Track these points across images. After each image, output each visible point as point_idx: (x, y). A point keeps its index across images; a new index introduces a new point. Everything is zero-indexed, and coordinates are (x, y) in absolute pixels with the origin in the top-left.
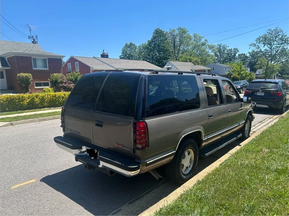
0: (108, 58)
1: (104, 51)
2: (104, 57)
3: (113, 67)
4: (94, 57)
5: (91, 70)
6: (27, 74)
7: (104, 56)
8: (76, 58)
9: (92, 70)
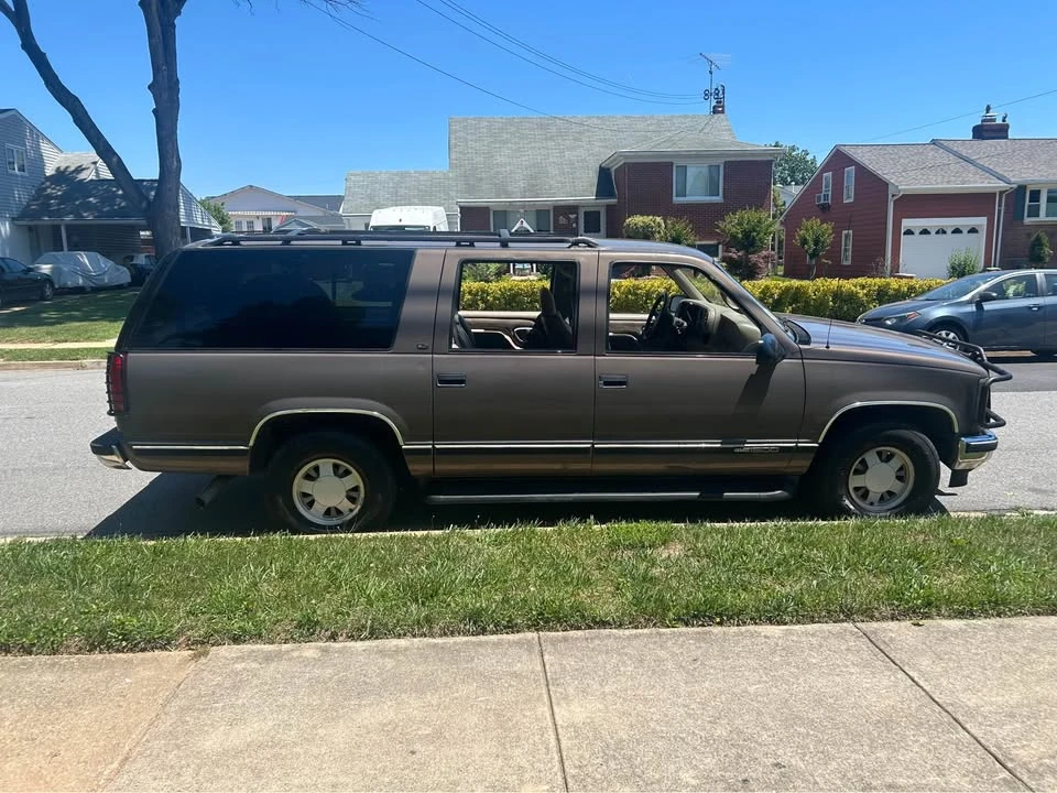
0: (1006, 137)
1: (988, 109)
2: (985, 134)
3: (1000, 178)
4: (934, 142)
5: (890, 196)
6: (647, 219)
7: (989, 131)
8: (850, 152)
9: (893, 196)
